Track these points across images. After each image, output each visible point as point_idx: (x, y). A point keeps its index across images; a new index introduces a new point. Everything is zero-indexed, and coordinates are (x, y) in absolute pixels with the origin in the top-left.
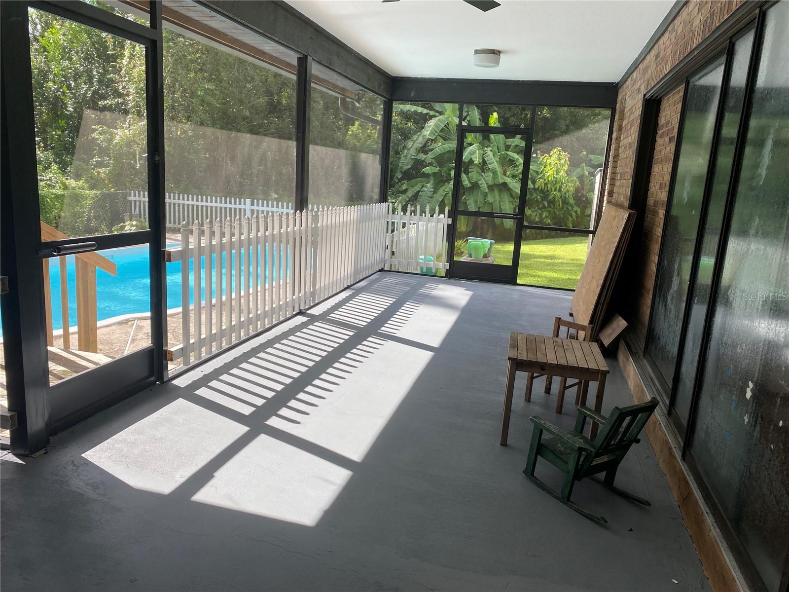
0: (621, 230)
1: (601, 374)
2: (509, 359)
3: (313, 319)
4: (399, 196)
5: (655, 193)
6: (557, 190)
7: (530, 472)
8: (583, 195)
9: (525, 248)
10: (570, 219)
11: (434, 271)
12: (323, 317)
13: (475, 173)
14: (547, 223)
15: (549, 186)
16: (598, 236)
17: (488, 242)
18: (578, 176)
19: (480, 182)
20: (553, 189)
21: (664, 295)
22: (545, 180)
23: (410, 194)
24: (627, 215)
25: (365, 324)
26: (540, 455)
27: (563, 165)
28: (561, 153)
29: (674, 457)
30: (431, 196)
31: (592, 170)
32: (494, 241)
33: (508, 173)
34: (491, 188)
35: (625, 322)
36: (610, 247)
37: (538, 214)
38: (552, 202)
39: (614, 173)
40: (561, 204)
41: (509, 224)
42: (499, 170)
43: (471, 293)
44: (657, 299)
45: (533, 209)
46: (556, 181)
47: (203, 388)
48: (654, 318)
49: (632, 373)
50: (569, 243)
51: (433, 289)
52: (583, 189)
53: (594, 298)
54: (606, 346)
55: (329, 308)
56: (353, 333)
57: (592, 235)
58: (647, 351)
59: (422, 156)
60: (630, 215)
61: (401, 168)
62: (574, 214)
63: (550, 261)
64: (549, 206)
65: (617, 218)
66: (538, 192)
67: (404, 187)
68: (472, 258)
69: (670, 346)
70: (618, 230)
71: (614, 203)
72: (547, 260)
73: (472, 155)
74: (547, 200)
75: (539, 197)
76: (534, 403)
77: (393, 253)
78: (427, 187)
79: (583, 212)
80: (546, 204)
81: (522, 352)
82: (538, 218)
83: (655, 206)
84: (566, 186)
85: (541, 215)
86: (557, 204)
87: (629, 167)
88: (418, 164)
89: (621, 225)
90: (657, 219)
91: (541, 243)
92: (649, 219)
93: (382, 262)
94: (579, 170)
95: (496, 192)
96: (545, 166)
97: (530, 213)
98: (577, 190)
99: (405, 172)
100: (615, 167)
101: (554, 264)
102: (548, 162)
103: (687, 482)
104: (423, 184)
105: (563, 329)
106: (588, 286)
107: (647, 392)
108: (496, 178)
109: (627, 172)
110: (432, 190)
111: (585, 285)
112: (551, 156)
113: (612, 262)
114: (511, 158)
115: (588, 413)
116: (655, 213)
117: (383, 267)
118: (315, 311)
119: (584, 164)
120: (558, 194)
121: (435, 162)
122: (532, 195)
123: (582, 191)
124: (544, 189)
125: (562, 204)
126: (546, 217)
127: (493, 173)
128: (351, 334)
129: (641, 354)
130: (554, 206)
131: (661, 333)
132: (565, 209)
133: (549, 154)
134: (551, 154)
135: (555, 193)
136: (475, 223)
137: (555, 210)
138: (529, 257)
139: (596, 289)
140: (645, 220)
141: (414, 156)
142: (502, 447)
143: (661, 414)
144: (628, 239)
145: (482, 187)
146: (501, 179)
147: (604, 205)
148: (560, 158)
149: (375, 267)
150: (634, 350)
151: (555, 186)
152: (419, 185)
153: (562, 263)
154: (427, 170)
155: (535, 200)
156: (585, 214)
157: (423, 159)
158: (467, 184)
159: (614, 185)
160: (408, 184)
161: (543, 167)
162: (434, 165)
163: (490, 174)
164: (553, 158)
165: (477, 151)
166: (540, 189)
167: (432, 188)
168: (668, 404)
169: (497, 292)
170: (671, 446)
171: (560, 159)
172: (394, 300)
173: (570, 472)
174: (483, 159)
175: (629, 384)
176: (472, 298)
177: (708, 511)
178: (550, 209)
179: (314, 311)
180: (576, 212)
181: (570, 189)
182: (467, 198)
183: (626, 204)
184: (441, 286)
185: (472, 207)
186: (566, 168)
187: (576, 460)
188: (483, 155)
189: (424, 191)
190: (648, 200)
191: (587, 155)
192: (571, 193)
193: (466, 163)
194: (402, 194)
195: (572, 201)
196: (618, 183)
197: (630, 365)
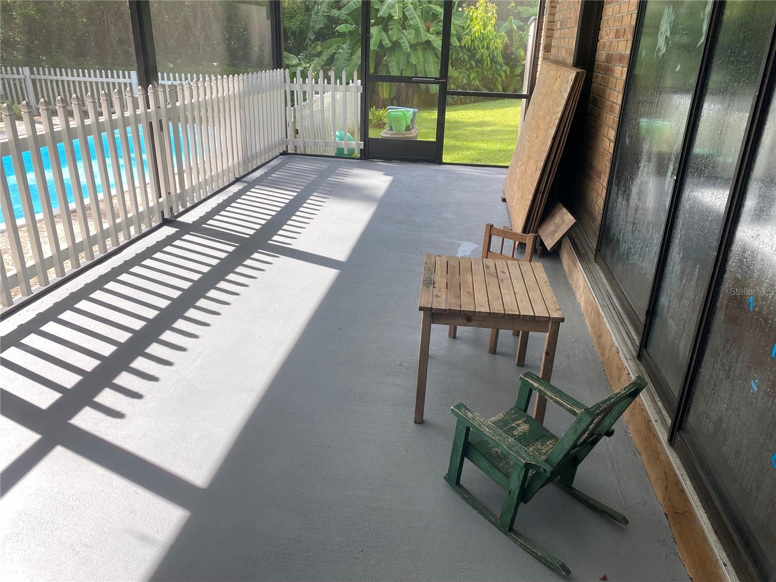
0: (566, 96)
1: (552, 322)
2: (421, 309)
3: (185, 229)
4: (314, 60)
5: (608, 44)
6: (485, 48)
7: (454, 480)
8: (512, 53)
9: (451, 115)
10: (499, 79)
11: (346, 152)
12: (198, 227)
13: (396, 30)
14: (475, 85)
15: (476, 43)
16: (534, 103)
17: (410, 111)
18: (506, 30)
19: (401, 41)
20: (481, 48)
21: (625, 184)
22: (471, 36)
23: (324, 57)
24: (574, 75)
25: (252, 232)
26: (466, 457)
27: (490, 19)
28: (488, 5)
29: (655, 436)
30: (348, 58)
31: (521, 24)
32: (417, 110)
33: (431, 30)
34: (413, 47)
35: (572, 217)
36: (552, 118)
37: (466, 75)
38: (479, 62)
39: (551, 22)
40: (489, 63)
41: (435, 88)
42: (422, 26)
43: (390, 178)
44: (614, 189)
45: (459, 70)
46: (483, 37)
47: (13, 348)
48: (609, 213)
49: (581, 282)
50: (499, 107)
51: (345, 175)
52: (512, 45)
53: (532, 185)
54: (549, 249)
55: (208, 211)
56: (233, 248)
57: (525, 99)
58: (600, 253)
59: (335, 13)
60: (578, 74)
61: (313, 27)
62: (503, 74)
63: (479, 129)
64: (477, 66)
65: (559, 80)
66: (465, 51)
67: (319, 48)
68: (393, 132)
69: (636, 257)
70: (562, 97)
71: (552, 60)
72: (477, 129)
73: (391, 9)
74: (474, 60)
75: (466, 56)
76: (460, 339)
77: (297, 132)
78: (343, 49)
79: (512, 71)
80: (473, 63)
81: (439, 294)
82: (466, 80)
83: (608, 62)
84: (494, 42)
85: (469, 76)
86: (486, 64)
87: (573, 12)
88: (333, 21)
89: (565, 90)
90: (613, 80)
91: (469, 109)
92: (599, 80)
93: (283, 144)
94: (506, 24)
95: (420, 52)
96: (471, 21)
97: (456, 75)
98: (506, 47)
99: (318, 32)
100: (552, 14)
101: (482, 134)
102: (474, 15)
103: (683, 491)
104: (338, 44)
105: (496, 241)
106: (523, 167)
107: (605, 319)
108: (419, 36)
109: (570, 18)
110: (350, 51)
111: (519, 165)
112: (477, 9)
113: (554, 138)
114: (434, 12)
115: (536, 385)
116: (608, 71)
117: (285, 150)
118: (189, 218)
119: (512, 17)
120: (486, 53)
121: (350, 19)
122: (459, 54)
123: (511, 48)
124: (471, 46)
125: (491, 63)
126: (474, 78)
127: (415, 30)
128: (231, 249)
129: (592, 257)
130: (482, 66)
131: (621, 235)
132: (493, 69)
133: (475, 6)
134: (477, 6)
135: (483, 51)
136: (399, 90)
137: (483, 71)
138: (457, 124)
139: (535, 174)
140: (593, 81)
141: (327, 12)
142: (415, 424)
143: (628, 357)
144: (575, 108)
145: (404, 46)
146: (425, 36)
147: (540, 63)
148: (486, 10)
149: (274, 152)
150: (582, 251)
151: (483, 43)
152: (335, 46)
153: (493, 131)
154: (341, 28)
155: (462, 59)
156: (515, 74)
157: (336, 16)
158: (387, 44)
159: (552, 37)
160: (322, 46)
161: (469, 21)
162: (350, 22)
163: (413, 31)
164: (479, 11)
165: (397, 4)
166: (466, 47)
167: (349, 49)
168: (638, 344)
169: (420, 175)
170: (648, 414)
171: (486, 12)
172: (295, 194)
173: (512, 494)
174: (404, 13)
175: (578, 296)
176: (392, 185)
177: (726, 560)
178: (478, 69)
179: (185, 219)
180: (505, 72)
181: (498, 47)
182: (388, 60)
183: (570, 60)
184: (356, 171)
185: (395, 72)
186: (493, 22)
187: (521, 478)
188: (404, 9)
189: (340, 53)
190: (597, 54)
191: (515, 6)
192: (500, 51)
193: (386, 19)
194: (317, 57)
195: (500, 60)
196: (557, 34)
197: (578, 271)
